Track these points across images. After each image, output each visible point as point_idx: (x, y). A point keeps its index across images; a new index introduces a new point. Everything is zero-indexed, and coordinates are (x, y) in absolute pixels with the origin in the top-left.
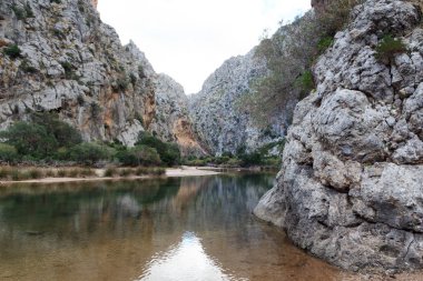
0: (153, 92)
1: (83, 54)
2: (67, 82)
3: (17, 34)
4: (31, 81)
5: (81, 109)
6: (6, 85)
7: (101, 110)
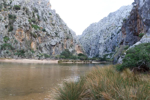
0: (72, 38)
1: (59, 30)
2: (56, 38)
3: (44, 25)
4: (49, 38)
5: (60, 45)
6: (43, 39)
7: (64, 45)
